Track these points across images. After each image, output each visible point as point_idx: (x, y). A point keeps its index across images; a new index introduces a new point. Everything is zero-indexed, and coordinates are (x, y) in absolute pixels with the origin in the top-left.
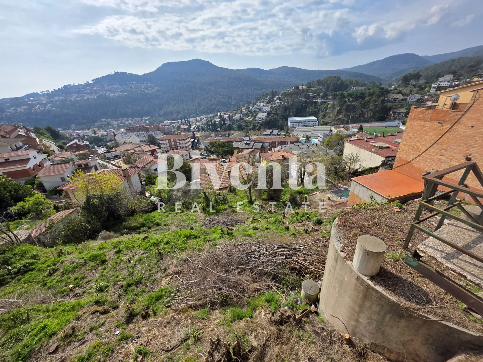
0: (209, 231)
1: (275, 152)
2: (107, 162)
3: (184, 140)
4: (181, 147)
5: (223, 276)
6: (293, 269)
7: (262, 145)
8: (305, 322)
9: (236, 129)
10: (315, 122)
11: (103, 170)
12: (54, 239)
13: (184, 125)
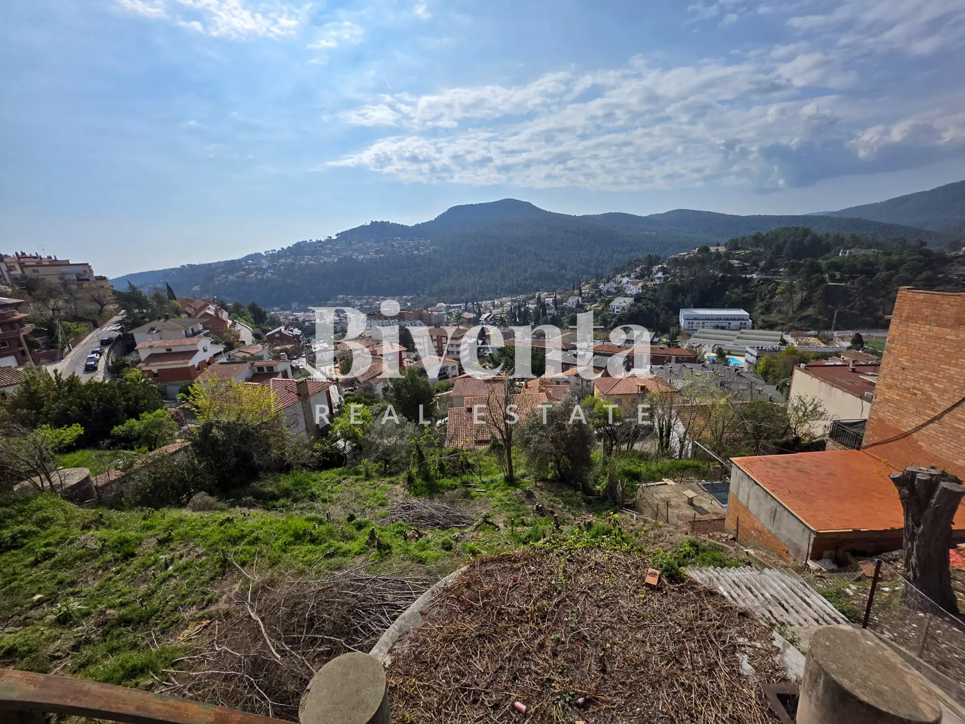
9: (566, 325)
10: (743, 322)
13: (469, 312)
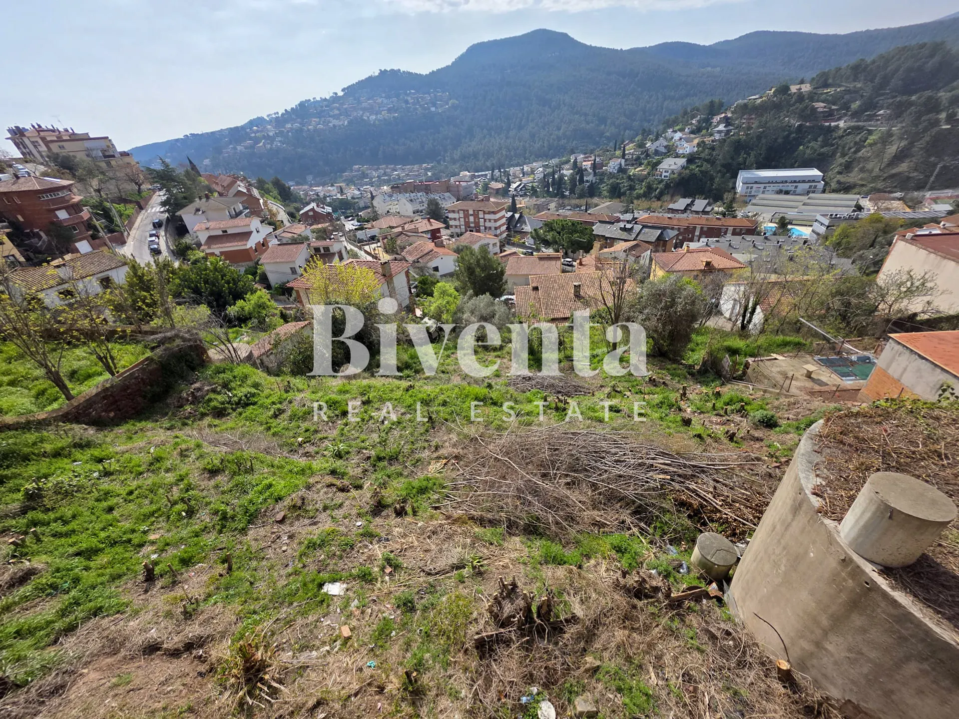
0: (521, 397)
1: (688, 251)
2: (357, 246)
3: (494, 213)
4: (486, 228)
5: (535, 483)
6: (682, 504)
7: (662, 233)
8: (689, 608)
9: (605, 193)
11: (351, 260)
12: (280, 364)
13: (496, 181)
